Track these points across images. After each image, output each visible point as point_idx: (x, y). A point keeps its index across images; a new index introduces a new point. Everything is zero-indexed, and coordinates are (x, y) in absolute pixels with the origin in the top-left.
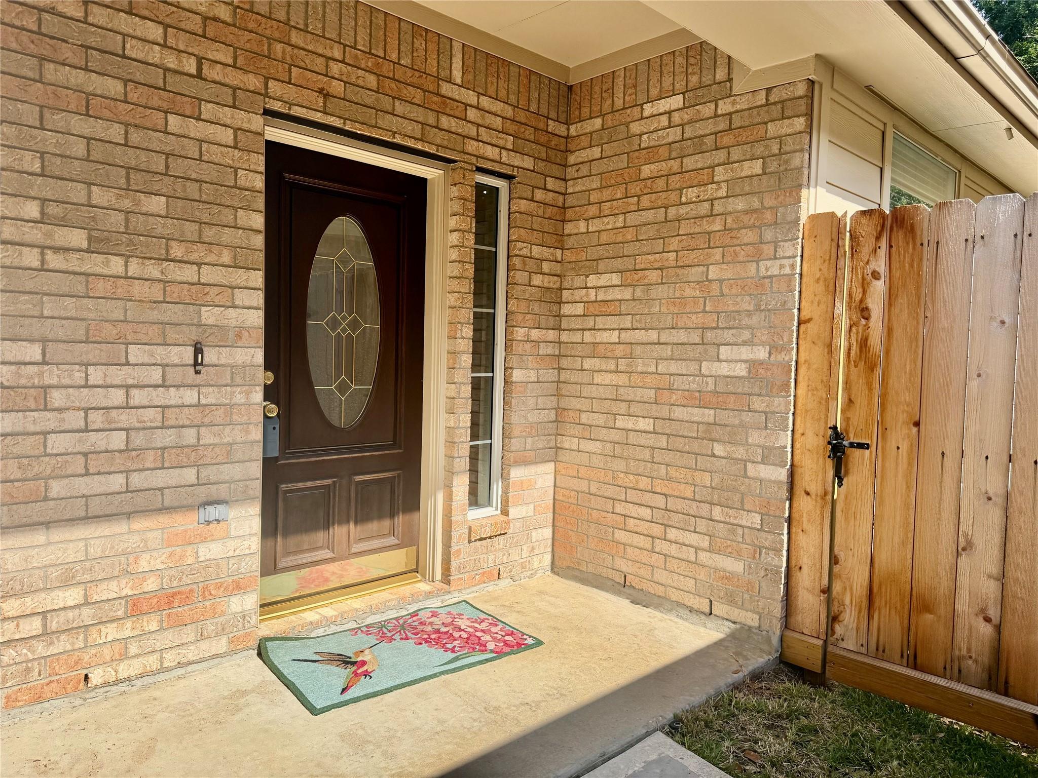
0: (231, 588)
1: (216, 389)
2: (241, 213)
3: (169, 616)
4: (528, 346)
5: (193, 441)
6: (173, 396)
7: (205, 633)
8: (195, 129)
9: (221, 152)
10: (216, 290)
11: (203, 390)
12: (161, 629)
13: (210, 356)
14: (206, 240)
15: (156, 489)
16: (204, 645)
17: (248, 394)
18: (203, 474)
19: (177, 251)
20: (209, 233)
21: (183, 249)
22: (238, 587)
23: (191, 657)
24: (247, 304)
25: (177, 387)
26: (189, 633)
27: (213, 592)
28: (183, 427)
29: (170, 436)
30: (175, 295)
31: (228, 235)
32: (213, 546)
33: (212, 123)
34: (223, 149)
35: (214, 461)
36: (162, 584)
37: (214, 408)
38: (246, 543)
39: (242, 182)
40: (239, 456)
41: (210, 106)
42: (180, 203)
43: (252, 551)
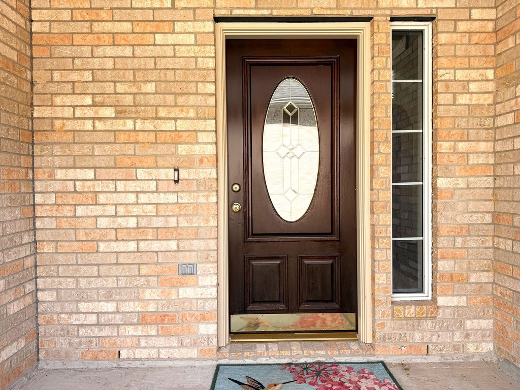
0: (199, 318)
1: (187, 194)
2: (200, 85)
3: (162, 328)
4: (454, 158)
5: (175, 225)
6: (162, 198)
7: (184, 343)
8: (171, 39)
9: (187, 50)
10: (186, 134)
11: (180, 194)
12: (158, 335)
13: (183, 174)
14: (179, 104)
15: (154, 252)
16: (184, 350)
17: (208, 196)
18: (181, 245)
19: (162, 113)
20: (181, 100)
21: (166, 112)
22: (204, 319)
23: (176, 355)
24: (206, 141)
25: (164, 193)
26: (174, 342)
27: (188, 318)
28: (169, 216)
29: (161, 221)
30: (162, 139)
31: (192, 100)
32: (188, 290)
33: (182, 33)
34: (188, 48)
35: (187, 237)
36: (158, 308)
37: (187, 205)
38: (209, 291)
39: (200, 66)
40: (203, 235)
41: (180, 24)
42: (163, 85)
43: (212, 297)
